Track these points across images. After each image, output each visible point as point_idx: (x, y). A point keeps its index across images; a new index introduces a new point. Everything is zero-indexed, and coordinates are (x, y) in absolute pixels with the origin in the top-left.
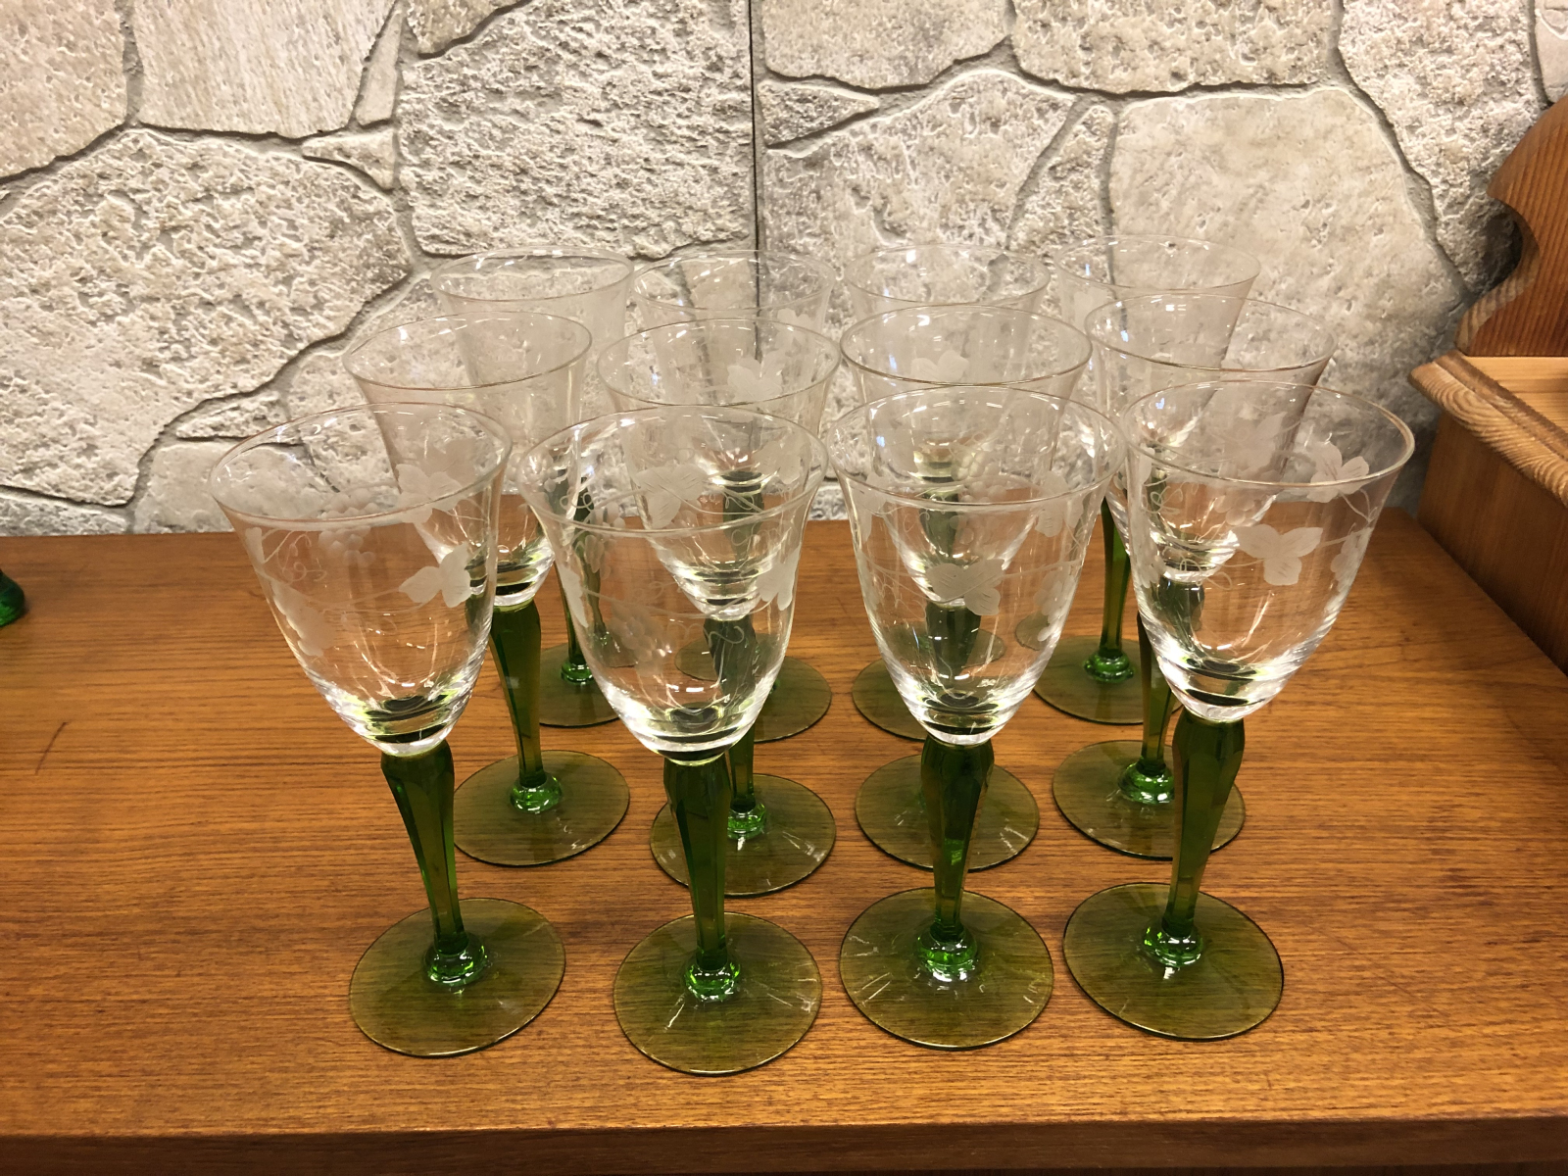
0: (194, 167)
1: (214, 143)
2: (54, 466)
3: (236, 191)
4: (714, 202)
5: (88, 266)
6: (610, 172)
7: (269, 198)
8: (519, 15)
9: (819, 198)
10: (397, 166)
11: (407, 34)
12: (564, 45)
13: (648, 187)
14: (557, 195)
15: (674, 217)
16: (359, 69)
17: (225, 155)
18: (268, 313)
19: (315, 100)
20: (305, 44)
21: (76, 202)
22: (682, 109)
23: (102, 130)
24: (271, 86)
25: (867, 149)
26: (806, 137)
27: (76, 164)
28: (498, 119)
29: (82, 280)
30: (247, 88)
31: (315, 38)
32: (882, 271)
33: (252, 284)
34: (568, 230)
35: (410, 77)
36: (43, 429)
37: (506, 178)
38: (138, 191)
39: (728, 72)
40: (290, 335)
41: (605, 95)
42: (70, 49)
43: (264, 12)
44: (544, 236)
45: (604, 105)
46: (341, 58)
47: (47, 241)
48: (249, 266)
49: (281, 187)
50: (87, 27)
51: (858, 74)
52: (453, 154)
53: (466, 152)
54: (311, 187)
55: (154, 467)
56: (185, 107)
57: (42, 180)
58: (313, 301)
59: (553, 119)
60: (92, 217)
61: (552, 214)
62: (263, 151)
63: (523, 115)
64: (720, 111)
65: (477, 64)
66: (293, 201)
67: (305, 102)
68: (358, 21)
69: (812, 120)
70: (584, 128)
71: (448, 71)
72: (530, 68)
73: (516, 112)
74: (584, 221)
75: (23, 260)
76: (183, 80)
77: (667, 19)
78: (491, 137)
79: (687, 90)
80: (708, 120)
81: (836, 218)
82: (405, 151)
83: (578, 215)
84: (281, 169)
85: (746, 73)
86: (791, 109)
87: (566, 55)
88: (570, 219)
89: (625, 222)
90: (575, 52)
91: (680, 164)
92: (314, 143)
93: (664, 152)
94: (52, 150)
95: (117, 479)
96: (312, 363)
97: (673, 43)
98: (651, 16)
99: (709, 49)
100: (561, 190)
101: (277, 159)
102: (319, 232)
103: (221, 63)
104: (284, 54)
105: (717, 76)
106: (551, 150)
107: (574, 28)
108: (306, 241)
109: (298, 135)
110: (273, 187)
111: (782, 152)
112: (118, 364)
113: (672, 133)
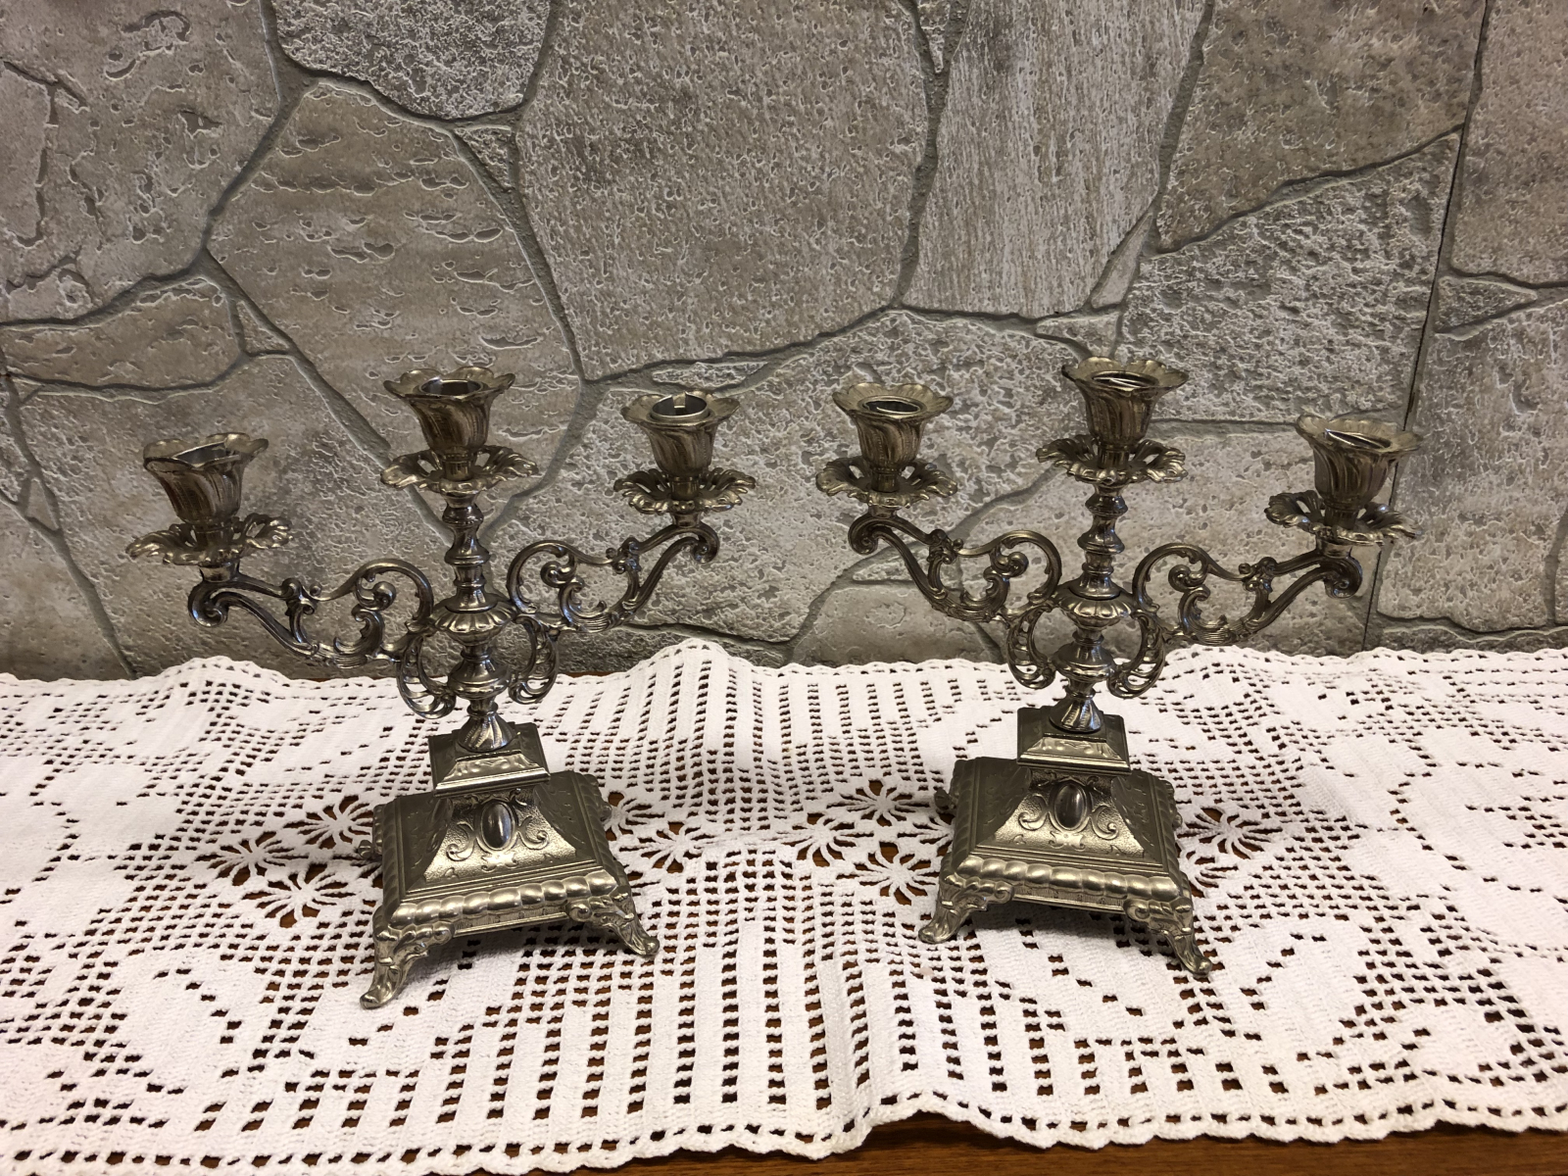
0: (938, 343)
1: (960, 322)
2: (734, 606)
3: (968, 364)
4: (1379, 378)
5: (818, 428)
6: (1296, 351)
7: (996, 369)
8: (1252, 220)
9: (1471, 373)
10: (1117, 343)
11: (1155, 232)
12: (1283, 245)
13: (1325, 364)
14: (1247, 370)
15: (1342, 390)
16: (1104, 261)
17: (968, 331)
18: (965, 471)
19: (1060, 285)
20: (1064, 241)
21: (825, 372)
22: (1370, 299)
23: (866, 309)
24: (1024, 274)
25: (1519, 335)
26: (1470, 324)
27: (835, 339)
28: (1212, 305)
29: (809, 442)
30: (1004, 276)
31: (1074, 235)
32: (1507, 438)
33: (959, 444)
34: (1249, 400)
35: (1145, 268)
36: (735, 573)
37: (1204, 354)
38: (883, 363)
39: (1417, 268)
40: (980, 490)
41: (1308, 287)
42: (859, 241)
43: (1036, 213)
44: (1226, 404)
45: (1304, 295)
46: (1091, 252)
47: (789, 405)
48: (960, 429)
49: (1009, 360)
50: (880, 222)
51: (1527, 271)
52: (1166, 334)
53: (1178, 332)
54: (1035, 360)
55: (824, 609)
56: (945, 290)
57: (800, 353)
58: (1008, 459)
59: (1260, 306)
60: (835, 385)
61: (1239, 386)
62: (1000, 329)
63: (1234, 303)
64: (1403, 302)
65: (1205, 259)
66: (1016, 372)
67: (1051, 288)
68: (1114, 221)
69: (1479, 308)
70: (1284, 314)
71: (1180, 264)
72: (1248, 263)
73: (1228, 299)
74: (1265, 392)
75: (764, 422)
76: (951, 269)
77: (1375, 224)
78: (1203, 321)
79: (1379, 283)
80: (1389, 308)
81: (1481, 391)
82: (1125, 330)
83: (1260, 387)
84: (1013, 344)
85: (1432, 269)
86: (1463, 299)
87: (1283, 253)
88: (1251, 391)
89: (1299, 393)
90: (1292, 251)
91: (1358, 346)
92: (1049, 323)
93: (1346, 335)
94: (818, 326)
95: (787, 618)
96: (994, 514)
97: (1376, 243)
98: (1361, 221)
99: (1405, 249)
100: (1250, 366)
101: (1011, 336)
102: (1030, 399)
103: (988, 255)
104: (1042, 248)
105: (1406, 272)
106: (1251, 332)
107: (1295, 231)
108: (1018, 406)
109: (1037, 315)
110: (1001, 360)
111: (1447, 336)
112: (819, 516)
113: (1357, 319)
